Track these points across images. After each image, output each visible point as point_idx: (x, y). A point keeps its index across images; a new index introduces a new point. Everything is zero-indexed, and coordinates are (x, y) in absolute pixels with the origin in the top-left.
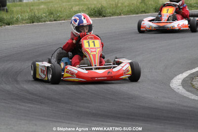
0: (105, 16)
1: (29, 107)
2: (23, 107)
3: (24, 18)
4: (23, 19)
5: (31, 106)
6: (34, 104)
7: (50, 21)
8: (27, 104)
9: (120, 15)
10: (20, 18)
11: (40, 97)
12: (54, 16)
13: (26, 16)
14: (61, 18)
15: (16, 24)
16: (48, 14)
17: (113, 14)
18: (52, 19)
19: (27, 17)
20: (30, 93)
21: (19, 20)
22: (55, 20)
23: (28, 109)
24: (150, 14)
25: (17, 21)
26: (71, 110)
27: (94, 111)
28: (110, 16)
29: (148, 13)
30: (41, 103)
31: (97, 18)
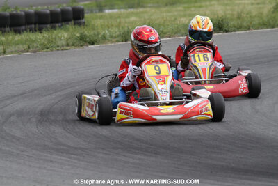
0: (227, 32)
1: (139, 159)
2: (131, 160)
3: (114, 35)
4: (111, 36)
5: (142, 157)
6: (145, 155)
8: (135, 156)
9: (249, 29)
10: (108, 34)
11: (151, 145)
13: (116, 31)
15: (103, 43)
17: (239, 28)
19: (118, 33)
20: (138, 140)
21: (107, 37)
23: (138, 161)
25: (104, 39)
26: (200, 163)
27: (233, 165)
28: (235, 31)
30: (156, 154)
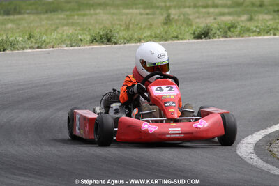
7: (32, 48)
12: (36, 40)
14: (48, 43)
16: (26, 37)
18: (33, 44)
22: (38, 47)
24: (185, 41)
29: (182, 39)
31: (103, 46)
